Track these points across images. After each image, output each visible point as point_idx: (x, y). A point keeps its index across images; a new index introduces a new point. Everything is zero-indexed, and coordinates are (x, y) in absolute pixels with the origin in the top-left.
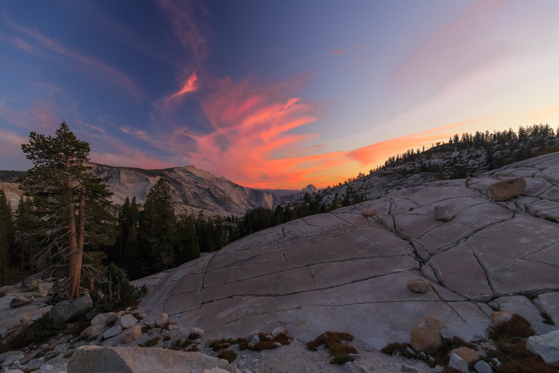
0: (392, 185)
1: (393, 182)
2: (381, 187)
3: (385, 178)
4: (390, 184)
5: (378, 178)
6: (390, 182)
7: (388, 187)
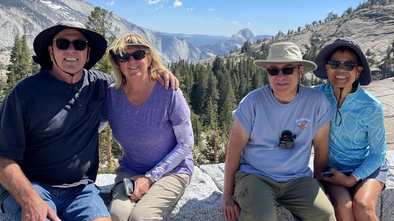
0: (382, 33)
1: (384, 28)
2: (366, 35)
3: (372, 21)
4: (380, 32)
5: (360, 21)
6: (378, 28)
7: (376, 35)
